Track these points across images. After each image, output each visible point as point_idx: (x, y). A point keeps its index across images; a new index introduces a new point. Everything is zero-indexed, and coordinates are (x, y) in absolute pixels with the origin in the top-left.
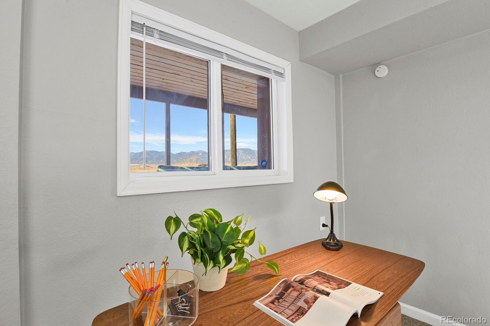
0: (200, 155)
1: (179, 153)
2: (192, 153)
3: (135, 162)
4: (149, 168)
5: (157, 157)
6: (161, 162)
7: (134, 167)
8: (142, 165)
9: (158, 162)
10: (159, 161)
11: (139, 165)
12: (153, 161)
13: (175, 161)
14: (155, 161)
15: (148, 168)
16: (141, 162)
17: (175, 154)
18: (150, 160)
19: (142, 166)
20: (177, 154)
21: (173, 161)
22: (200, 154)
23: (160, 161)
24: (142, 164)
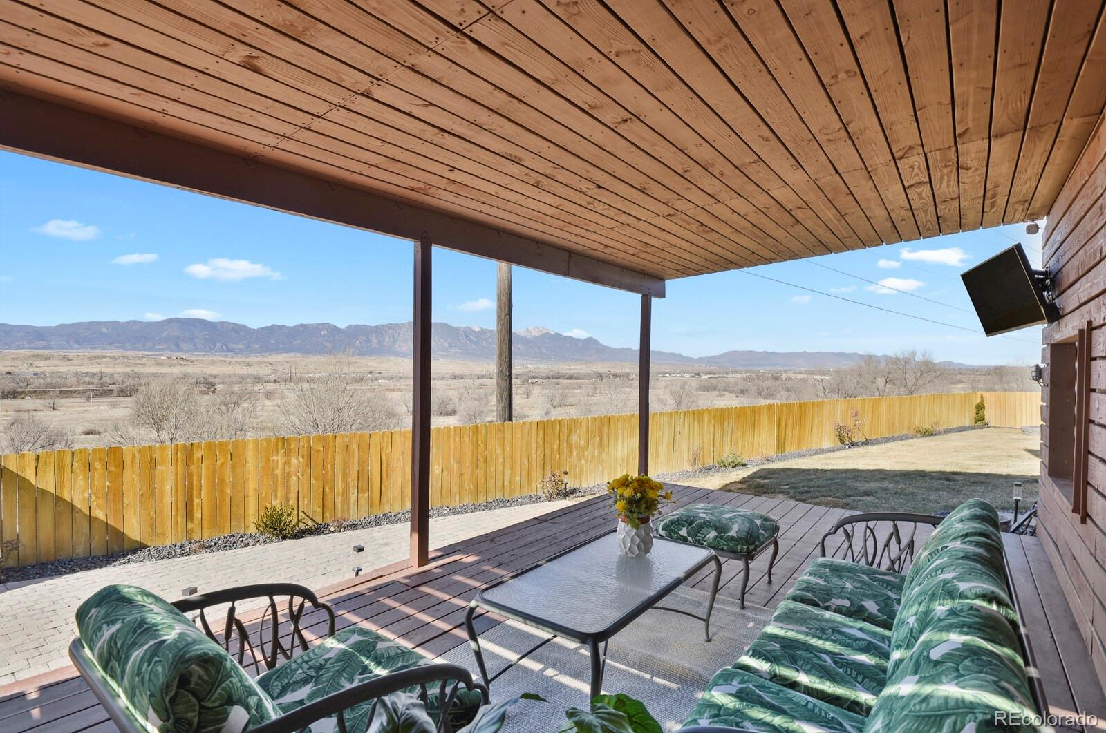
0: (322, 333)
1: (267, 328)
2: (301, 329)
3: (144, 345)
4: (185, 362)
5: (207, 334)
6: (216, 348)
7: (141, 358)
8: (162, 355)
9: (210, 348)
10: (212, 346)
11: (157, 353)
12: (195, 345)
13: (257, 346)
14: (199, 346)
15: (181, 362)
16: (161, 347)
17: (256, 328)
18: (187, 343)
19: (163, 358)
20: (262, 329)
21: (251, 345)
22: (324, 332)
23: (215, 346)
24: (162, 353)
